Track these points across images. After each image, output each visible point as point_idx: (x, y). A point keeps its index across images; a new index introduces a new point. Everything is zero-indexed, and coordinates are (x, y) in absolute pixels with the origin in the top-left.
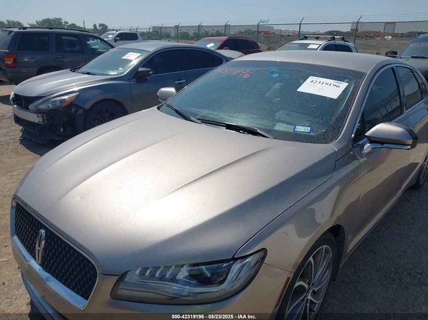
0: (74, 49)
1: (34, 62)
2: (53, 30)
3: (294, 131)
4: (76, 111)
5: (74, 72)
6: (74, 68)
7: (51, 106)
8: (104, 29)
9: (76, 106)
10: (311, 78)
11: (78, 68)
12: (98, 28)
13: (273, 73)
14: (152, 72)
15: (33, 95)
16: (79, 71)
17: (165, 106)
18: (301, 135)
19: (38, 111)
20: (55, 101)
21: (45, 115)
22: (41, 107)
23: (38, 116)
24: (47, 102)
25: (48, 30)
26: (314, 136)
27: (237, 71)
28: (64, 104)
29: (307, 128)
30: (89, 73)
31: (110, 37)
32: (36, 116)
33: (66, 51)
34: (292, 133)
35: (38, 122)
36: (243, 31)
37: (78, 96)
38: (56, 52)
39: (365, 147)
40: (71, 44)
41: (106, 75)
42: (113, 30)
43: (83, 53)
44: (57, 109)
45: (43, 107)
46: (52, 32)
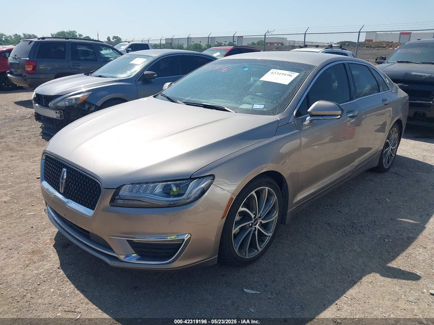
0: (88, 58)
1: (51, 69)
2: (69, 40)
3: (252, 108)
4: (89, 108)
5: (88, 75)
6: (88, 73)
7: (67, 103)
8: (118, 40)
9: (89, 103)
10: (272, 71)
11: (92, 73)
12: (111, 40)
13: (245, 67)
14: (156, 75)
15: (53, 93)
16: (92, 75)
17: (160, 95)
18: (256, 110)
19: (56, 108)
20: (71, 99)
21: (62, 111)
22: (59, 104)
23: (56, 113)
24: (64, 100)
25: (64, 40)
26: (266, 111)
27: (218, 67)
28: (79, 102)
29: (261, 106)
30: (100, 76)
31: (122, 48)
32: (55, 112)
33: (80, 60)
34: (250, 109)
35: (56, 117)
36: (256, 42)
37: (90, 95)
38: (72, 60)
39: (307, 119)
40: (85, 53)
41: (116, 77)
42: (126, 42)
43: (96, 60)
44: (73, 106)
45: (61, 104)
46: (68, 42)
